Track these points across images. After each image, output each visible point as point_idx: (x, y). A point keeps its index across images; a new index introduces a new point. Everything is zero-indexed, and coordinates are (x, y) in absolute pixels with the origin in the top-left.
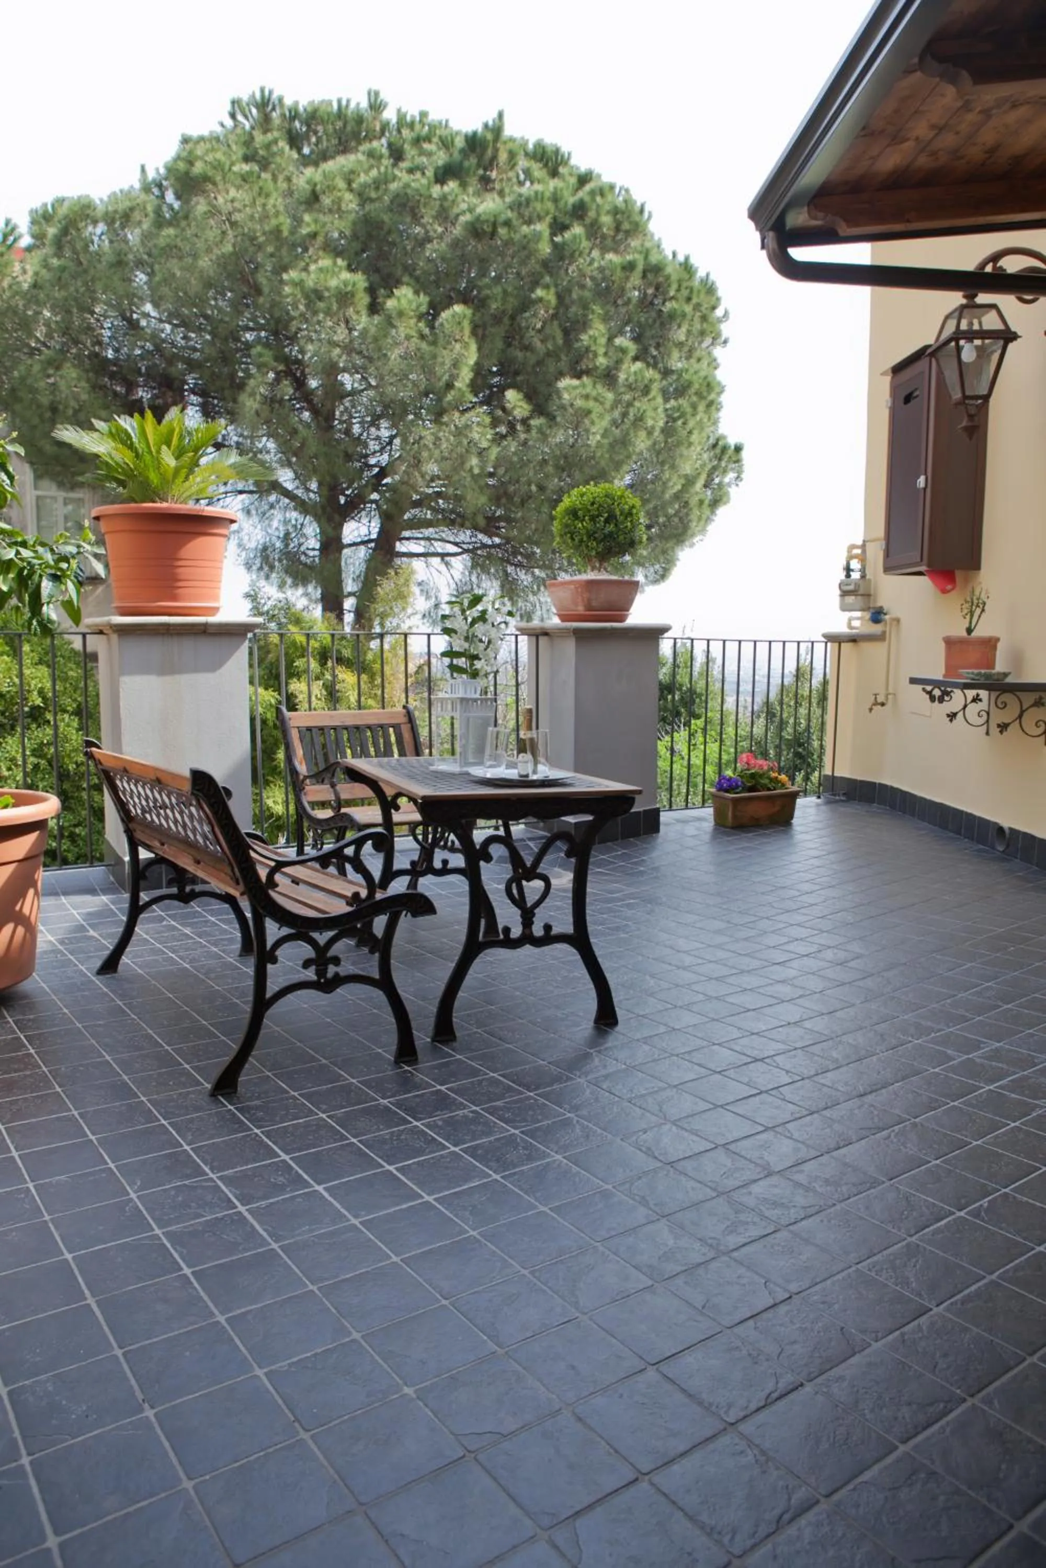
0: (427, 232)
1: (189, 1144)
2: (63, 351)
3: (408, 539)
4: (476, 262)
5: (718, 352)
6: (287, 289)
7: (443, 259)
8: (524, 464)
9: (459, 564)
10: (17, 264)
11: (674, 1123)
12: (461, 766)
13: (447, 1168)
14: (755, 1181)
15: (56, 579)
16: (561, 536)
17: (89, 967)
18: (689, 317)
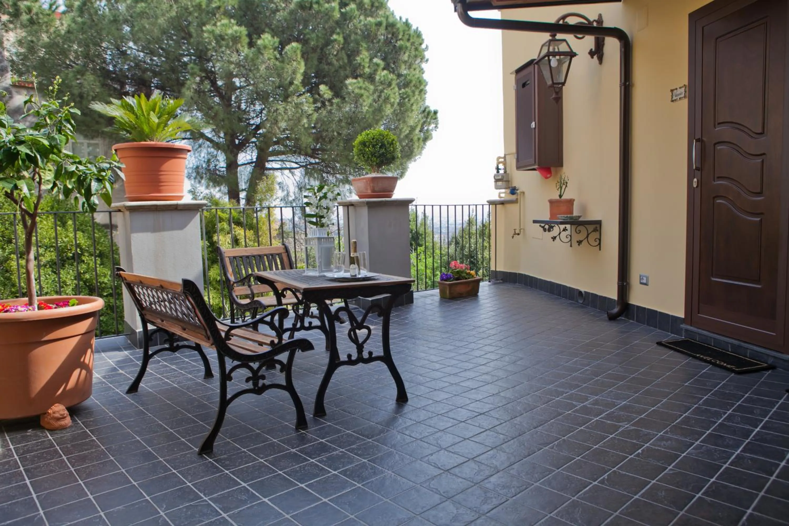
0: (277, 6)
1: (190, 482)
2: (85, 66)
3: (272, 161)
4: (302, 22)
5: (424, 65)
6: (206, 35)
7: (286, 20)
8: (330, 122)
9: (299, 173)
10: (58, 21)
11: (445, 449)
12: (320, 273)
13: (333, 483)
14: (492, 475)
15: (99, 180)
16: (358, 155)
17: (121, 390)
18: (409, 49)
